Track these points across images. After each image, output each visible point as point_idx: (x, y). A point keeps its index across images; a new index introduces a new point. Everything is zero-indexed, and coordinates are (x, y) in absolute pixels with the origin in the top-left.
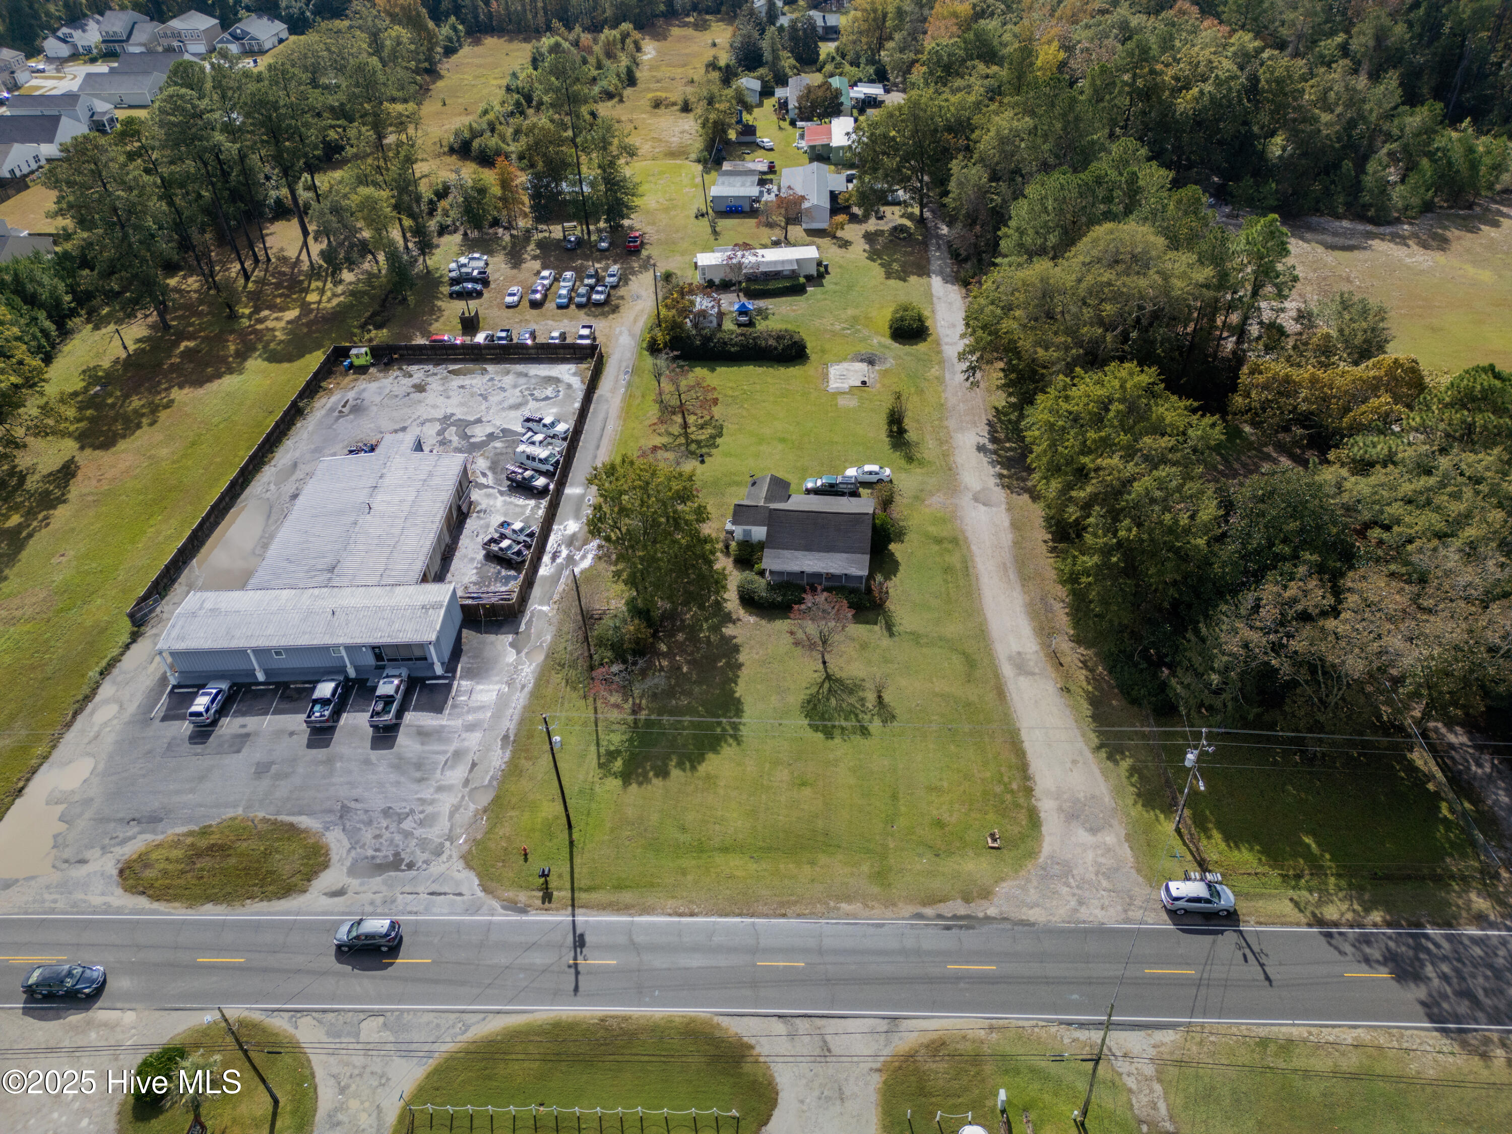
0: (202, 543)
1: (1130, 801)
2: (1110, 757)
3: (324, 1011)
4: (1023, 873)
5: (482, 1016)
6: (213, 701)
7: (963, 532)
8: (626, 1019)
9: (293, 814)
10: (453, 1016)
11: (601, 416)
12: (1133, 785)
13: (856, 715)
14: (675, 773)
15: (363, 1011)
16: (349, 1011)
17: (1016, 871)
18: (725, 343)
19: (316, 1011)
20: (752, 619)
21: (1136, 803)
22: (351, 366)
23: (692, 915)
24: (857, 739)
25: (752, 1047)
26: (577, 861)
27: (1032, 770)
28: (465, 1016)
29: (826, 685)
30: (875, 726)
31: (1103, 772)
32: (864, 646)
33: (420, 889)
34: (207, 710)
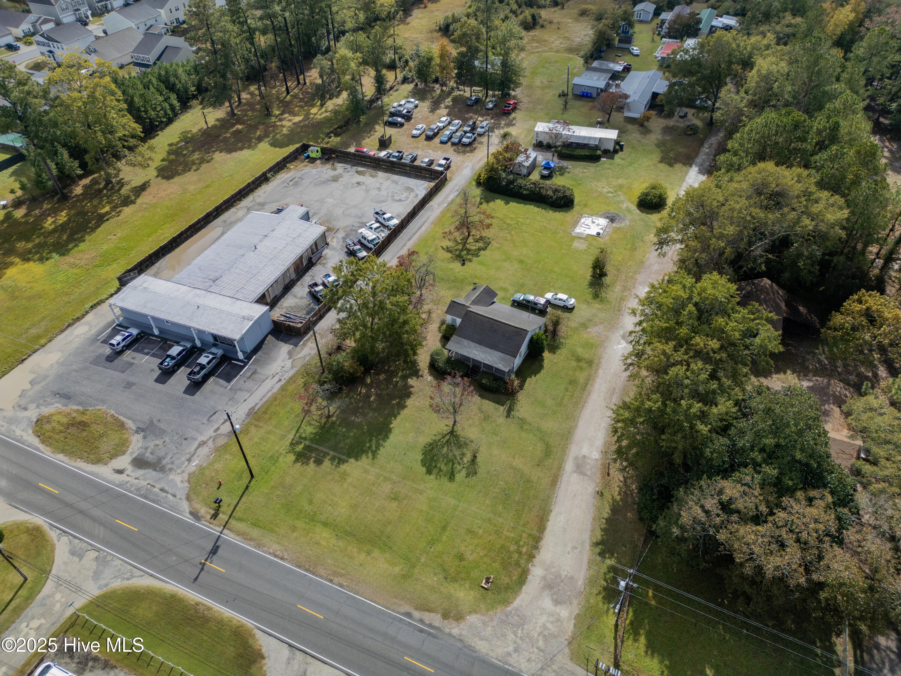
0: (178, 245)
1: (595, 591)
2: (602, 554)
3: (75, 537)
4: (491, 613)
5: (142, 573)
6: (123, 340)
7: (600, 358)
8: (209, 609)
9: (127, 418)
10: (129, 567)
11: (424, 219)
12: (605, 580)
13: (453, 464)
14: (327, 463)
15: (91, 545)
16: (86, 542)
17: (488, 610)
18: (521, 187)
19: (72, 535)
20: (430, 378)
21: (600, 593)
22: (308, 157)
23: (282, 559)
24: (445, 480)
25: (263, 658)
26: (244, 499)
27: (542, 543)
28: (135, 570)
29: (447, 437)
30: (460, 476)
31: (590, 563)
32: (487, 418)
33: (158, 486)
34: (118, 344)
